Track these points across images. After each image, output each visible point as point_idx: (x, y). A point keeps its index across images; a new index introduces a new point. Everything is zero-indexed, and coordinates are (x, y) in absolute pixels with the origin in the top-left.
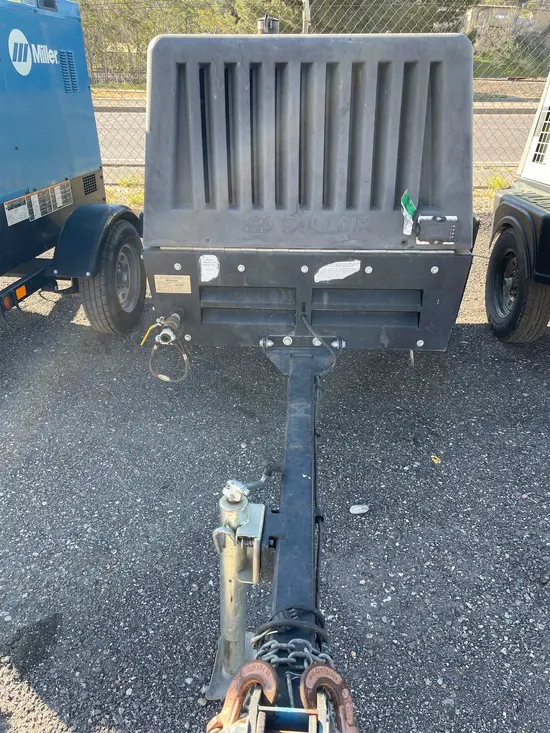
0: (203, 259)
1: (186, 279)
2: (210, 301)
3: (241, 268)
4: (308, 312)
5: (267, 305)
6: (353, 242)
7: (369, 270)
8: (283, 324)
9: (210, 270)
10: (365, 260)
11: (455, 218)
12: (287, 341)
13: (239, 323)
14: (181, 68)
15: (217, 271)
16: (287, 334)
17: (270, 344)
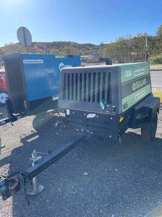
0: (67, 110)
1: (64, 114)
2: (69, 119)
3: (73, 113)
4: (86, 124)
6: (94, 110)
7: (97, 116)
8: (82, 126)
10: (97, 114)
11: (115, 107)
14: (65, 74)
15: (69, 113)
16: (82, 129)
17: (78, 130)
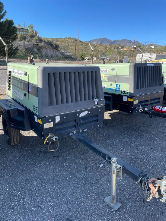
0: (56, 117)
1: (52, 123)
2: (57, 127)
3: (65, 117)
4: (78, 124)
5: (70, 125)
6: (86, 107)
7: (89, 112)
8: (73, 129)
9: (58, 119)
11: (102, 99)
12: (75, 132)
13: (64, 131)
15: (59, 119)
16: (74, 131)
17: (72, 134)
